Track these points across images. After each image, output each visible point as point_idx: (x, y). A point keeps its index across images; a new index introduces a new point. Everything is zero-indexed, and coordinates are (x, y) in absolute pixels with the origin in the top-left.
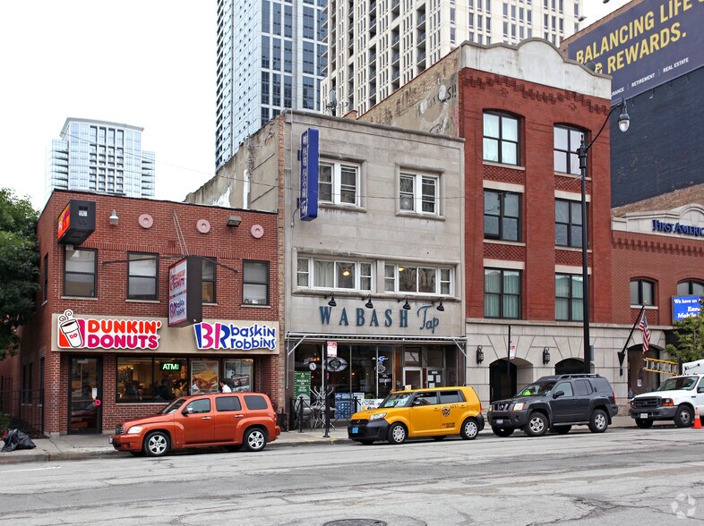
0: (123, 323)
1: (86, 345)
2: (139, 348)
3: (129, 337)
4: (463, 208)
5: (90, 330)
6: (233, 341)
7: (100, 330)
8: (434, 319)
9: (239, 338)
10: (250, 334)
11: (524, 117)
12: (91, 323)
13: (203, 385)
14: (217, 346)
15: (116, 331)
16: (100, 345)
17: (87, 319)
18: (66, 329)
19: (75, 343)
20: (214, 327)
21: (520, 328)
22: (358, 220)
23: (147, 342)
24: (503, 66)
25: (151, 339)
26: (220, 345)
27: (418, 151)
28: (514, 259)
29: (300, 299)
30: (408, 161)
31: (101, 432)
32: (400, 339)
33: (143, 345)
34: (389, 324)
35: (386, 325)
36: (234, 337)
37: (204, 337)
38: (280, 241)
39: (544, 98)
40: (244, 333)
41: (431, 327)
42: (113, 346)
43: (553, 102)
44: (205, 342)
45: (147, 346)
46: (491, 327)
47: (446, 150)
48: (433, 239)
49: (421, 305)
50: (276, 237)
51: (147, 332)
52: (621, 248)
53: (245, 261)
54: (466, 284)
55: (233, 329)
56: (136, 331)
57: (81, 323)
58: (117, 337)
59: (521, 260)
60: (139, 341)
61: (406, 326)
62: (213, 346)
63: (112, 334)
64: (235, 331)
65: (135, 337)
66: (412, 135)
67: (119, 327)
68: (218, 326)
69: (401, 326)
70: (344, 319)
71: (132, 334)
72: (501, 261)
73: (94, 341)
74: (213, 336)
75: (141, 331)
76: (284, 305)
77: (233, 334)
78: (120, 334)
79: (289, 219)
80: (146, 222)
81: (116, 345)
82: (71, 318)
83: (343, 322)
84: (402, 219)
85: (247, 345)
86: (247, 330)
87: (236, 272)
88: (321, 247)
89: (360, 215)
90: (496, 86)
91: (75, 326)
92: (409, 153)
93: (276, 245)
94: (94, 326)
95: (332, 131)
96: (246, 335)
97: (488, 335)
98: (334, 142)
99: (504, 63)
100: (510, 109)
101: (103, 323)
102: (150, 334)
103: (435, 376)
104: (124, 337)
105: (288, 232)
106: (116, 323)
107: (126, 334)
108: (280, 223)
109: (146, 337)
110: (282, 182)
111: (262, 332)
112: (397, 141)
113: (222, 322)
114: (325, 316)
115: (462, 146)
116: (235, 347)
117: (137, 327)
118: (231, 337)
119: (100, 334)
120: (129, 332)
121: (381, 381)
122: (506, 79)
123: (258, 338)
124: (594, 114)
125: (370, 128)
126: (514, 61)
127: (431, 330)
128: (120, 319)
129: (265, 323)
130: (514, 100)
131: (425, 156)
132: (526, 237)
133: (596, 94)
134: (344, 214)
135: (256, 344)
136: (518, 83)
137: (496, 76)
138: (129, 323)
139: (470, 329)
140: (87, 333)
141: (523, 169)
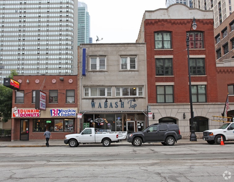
0: (30, 110)
1: (20, 116)
2: (34, 117)
3: (31, 114)
4: (146, 66)
5: (21, 112)
6: (62, 114)
7: (24, 112)
8: (135, 105)
9: (64, 113)
10: (67, 112)
11: (172, 32)
12: (21, 110)
13: (58, 127)
14: (57, 115)
15: (28, 112)
16: (23, 116)
17: (20, 109)
18: (15, 112)
19: (17, 116)
20: (56, 110)
21: (173, 106)
22: (105, 74)
23: (36, 115)
24: (161, 16)
25: (37, 114)
26: (58, 115)
27: (128, 50)
28: (169, 82)
29: (85, 101)
30: (123, 53)
31: (28, 140)
32: (120, 112)
33: (35, 116)
34: (117, 107)
35: (116, 107)
36: (62, 113)
37: (53, 113)
38: (78, 83)
39: (181, 23)
40: (65, 111)
41: (133, 107)
42: (27, 116)
43: (186, 24)
44: (53, 115)
45: (36, 116)
46: (159, 106)
47: (138, 48)
48: (134, 78)
49: (129, 100)
50: (77, 82)
51: (36, 112)
52: (222, 73)
53: (67, 90)
54: (148, 92)
55: (62, 110)
56: (33, 112)
57: (19, 110)
58: (28, 114)
59: (173, 82)
60: (34, 115)
61: (123, 107)
62: (56, 116)
63: (27, 113)
64: (63, 111)
65: (33, 114)
66: (125, 45)
67: (29, 111)
68: (57, 110)
69: (122, 107)
70: (100, 106)
71: (32, 113)
72: (164, 83)
73: (22, 115)
74: (56, 113)
75: (35, 112)
76: (79, 102)
77: (62, 112)
78: (29, 113)
79: (80, 76)
80: (37, 82)
81: (28, 116)
82: (16, 109)
83: (100, 107)
84: (121, 72)
85: (66, 115)
86: (66, 111)
87: (64, 93)
88: (91, 84)
89: (106, 73)
90: (159, 23)
91: (17, 111)
92: (124, 51)
93: (77, 85)
94: (22, 111)
95: (96, 48)
96: (66, 112)
97: (157, 109)
98: (96, 51)
99: (162, 15)
100: (165, 30)
101: (24, 110)
102: (37, 113)
103: (141, 124)
104: (30, 114)
105: (80, 80)
106: (28, 110)
107: (31, 113)
108: (78, 78)
109: (36, 114)
110: (79, 66)
111: (71, 111)
112: (119, 47)
113: (58, 109)
114: (93, 105)
115: (145, 45)
116: (63, 116)
117: (34, 111)
118: (61, 113)
119: (23, 113)
120: (31, 112)
121: (117, 125)
122: (163, 20)
123: (70, 113)
124: (206, 25)
125: (109, 45)
126: (166, 14)
127: (133, 108)
128: (29, 109)
129: (72, 108)
130: (167, 27)
131: (130, 51)
132: (174, 73)
133: (205, 18)
134: (100, 73)
135: (69, 115)
136: (168, 20)
137: (159, 20)
138: (31, 110)
139: (150, 107)
140: (20, 113)
141: (172, 49)
